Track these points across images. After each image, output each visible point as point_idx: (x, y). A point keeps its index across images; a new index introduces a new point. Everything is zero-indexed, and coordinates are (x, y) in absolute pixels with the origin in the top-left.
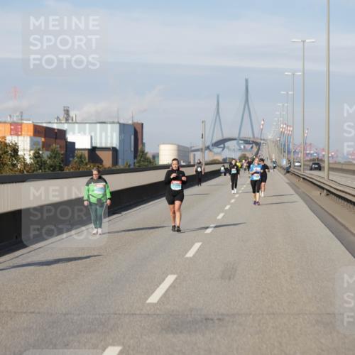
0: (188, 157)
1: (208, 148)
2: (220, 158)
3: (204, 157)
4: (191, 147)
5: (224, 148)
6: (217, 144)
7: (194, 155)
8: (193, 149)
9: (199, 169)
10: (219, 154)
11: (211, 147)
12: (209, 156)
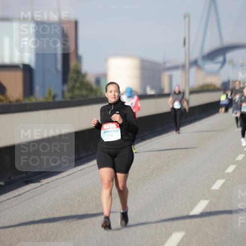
0: (159, 80)
1: (195, 63)
2: (217, 81)
3: (187, 81)
4: (165, 63)
5: (224, 63)
6: (211, 56)
7: (171, 77)
8: (168, 65)
9: (177, 105)
10: (215, 73)
11: (200, 62)
12: (197, 78)
